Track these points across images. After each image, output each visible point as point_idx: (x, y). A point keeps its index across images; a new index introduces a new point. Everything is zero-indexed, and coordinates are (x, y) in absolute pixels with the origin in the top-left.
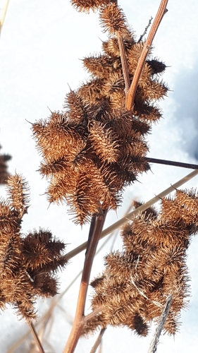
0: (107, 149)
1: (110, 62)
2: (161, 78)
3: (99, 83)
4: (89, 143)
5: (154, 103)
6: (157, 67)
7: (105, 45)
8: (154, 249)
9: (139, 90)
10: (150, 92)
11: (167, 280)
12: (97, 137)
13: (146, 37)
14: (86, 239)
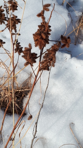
0: (44, 37)
1: (42, 26)
2: (51, 28)
3: (41, 29)
4: (41, 36)
5: (49, 32)
6: (50, 27)
7: (41, 23)
8: (51, 54)
9: (47, 30)
10: (49, 30)
11: (53, 58)
12: (43, 35)
13: (48, 22)
14: (40, 55)
